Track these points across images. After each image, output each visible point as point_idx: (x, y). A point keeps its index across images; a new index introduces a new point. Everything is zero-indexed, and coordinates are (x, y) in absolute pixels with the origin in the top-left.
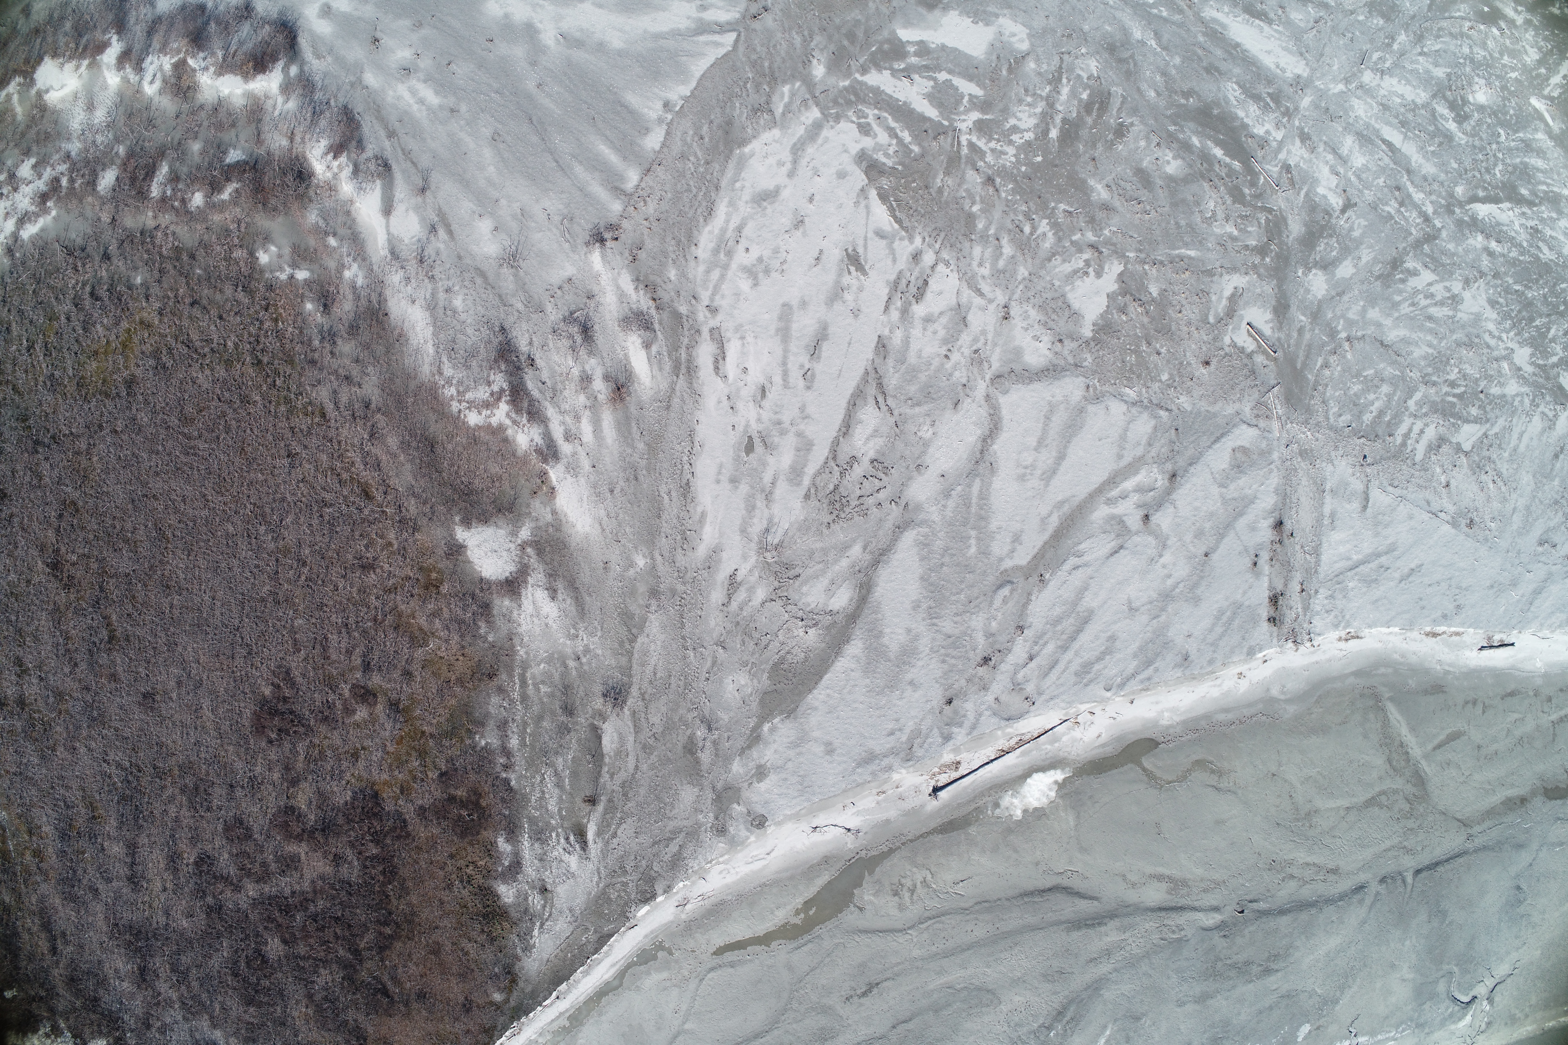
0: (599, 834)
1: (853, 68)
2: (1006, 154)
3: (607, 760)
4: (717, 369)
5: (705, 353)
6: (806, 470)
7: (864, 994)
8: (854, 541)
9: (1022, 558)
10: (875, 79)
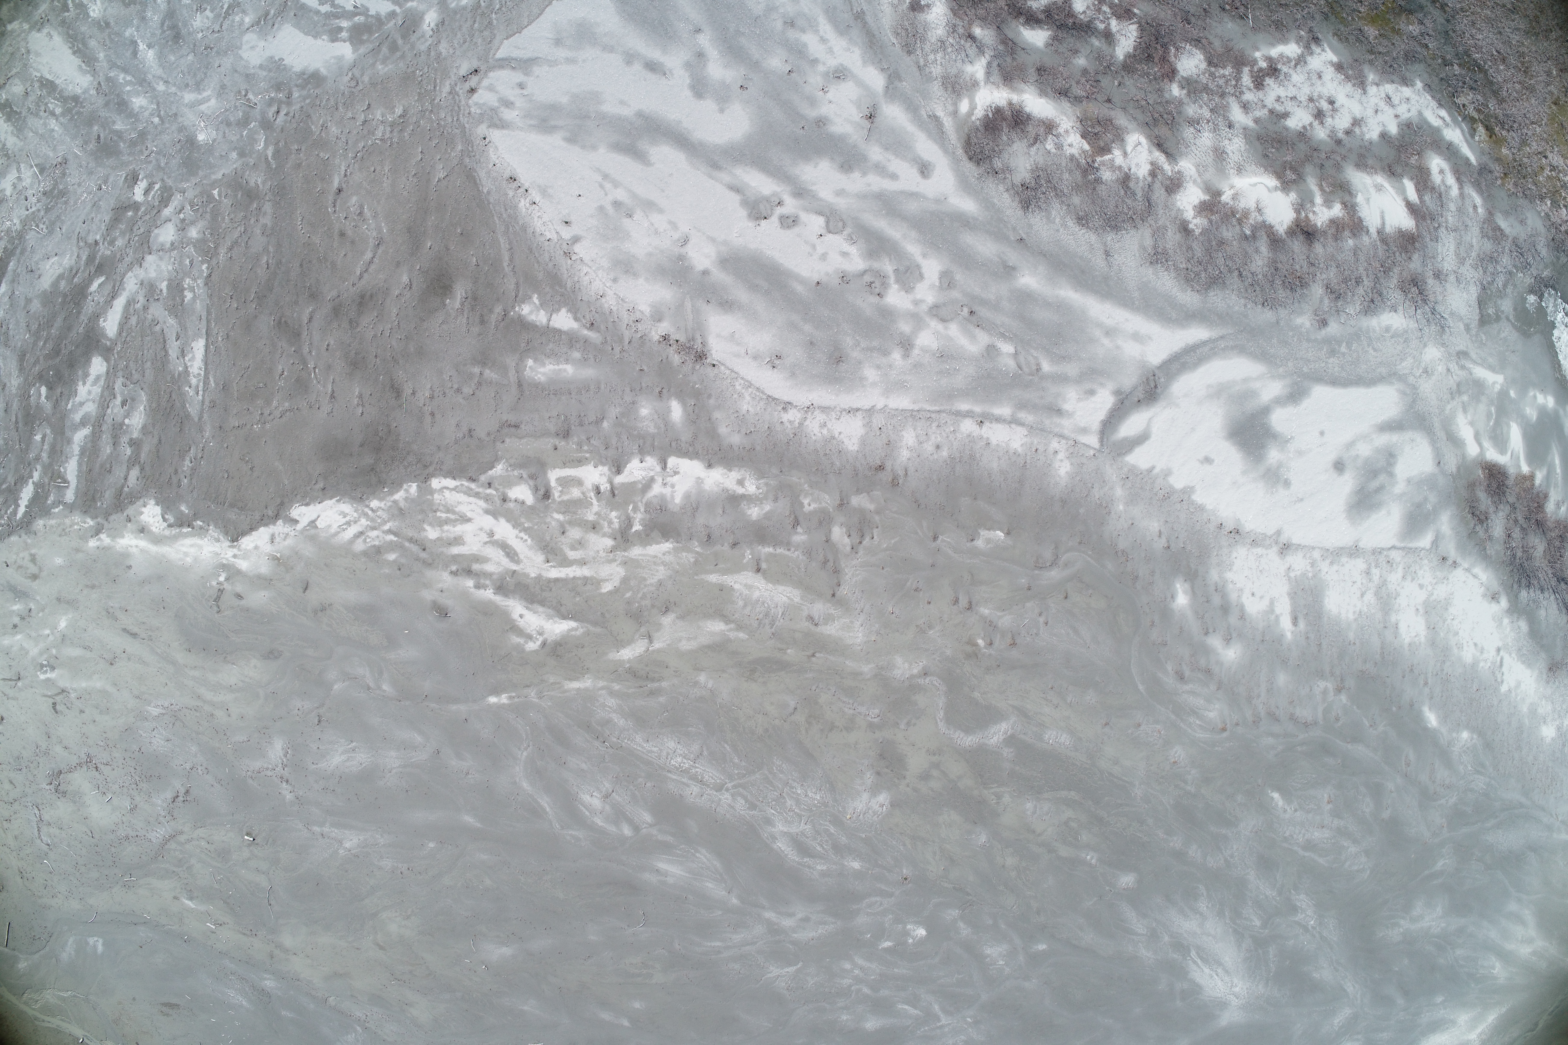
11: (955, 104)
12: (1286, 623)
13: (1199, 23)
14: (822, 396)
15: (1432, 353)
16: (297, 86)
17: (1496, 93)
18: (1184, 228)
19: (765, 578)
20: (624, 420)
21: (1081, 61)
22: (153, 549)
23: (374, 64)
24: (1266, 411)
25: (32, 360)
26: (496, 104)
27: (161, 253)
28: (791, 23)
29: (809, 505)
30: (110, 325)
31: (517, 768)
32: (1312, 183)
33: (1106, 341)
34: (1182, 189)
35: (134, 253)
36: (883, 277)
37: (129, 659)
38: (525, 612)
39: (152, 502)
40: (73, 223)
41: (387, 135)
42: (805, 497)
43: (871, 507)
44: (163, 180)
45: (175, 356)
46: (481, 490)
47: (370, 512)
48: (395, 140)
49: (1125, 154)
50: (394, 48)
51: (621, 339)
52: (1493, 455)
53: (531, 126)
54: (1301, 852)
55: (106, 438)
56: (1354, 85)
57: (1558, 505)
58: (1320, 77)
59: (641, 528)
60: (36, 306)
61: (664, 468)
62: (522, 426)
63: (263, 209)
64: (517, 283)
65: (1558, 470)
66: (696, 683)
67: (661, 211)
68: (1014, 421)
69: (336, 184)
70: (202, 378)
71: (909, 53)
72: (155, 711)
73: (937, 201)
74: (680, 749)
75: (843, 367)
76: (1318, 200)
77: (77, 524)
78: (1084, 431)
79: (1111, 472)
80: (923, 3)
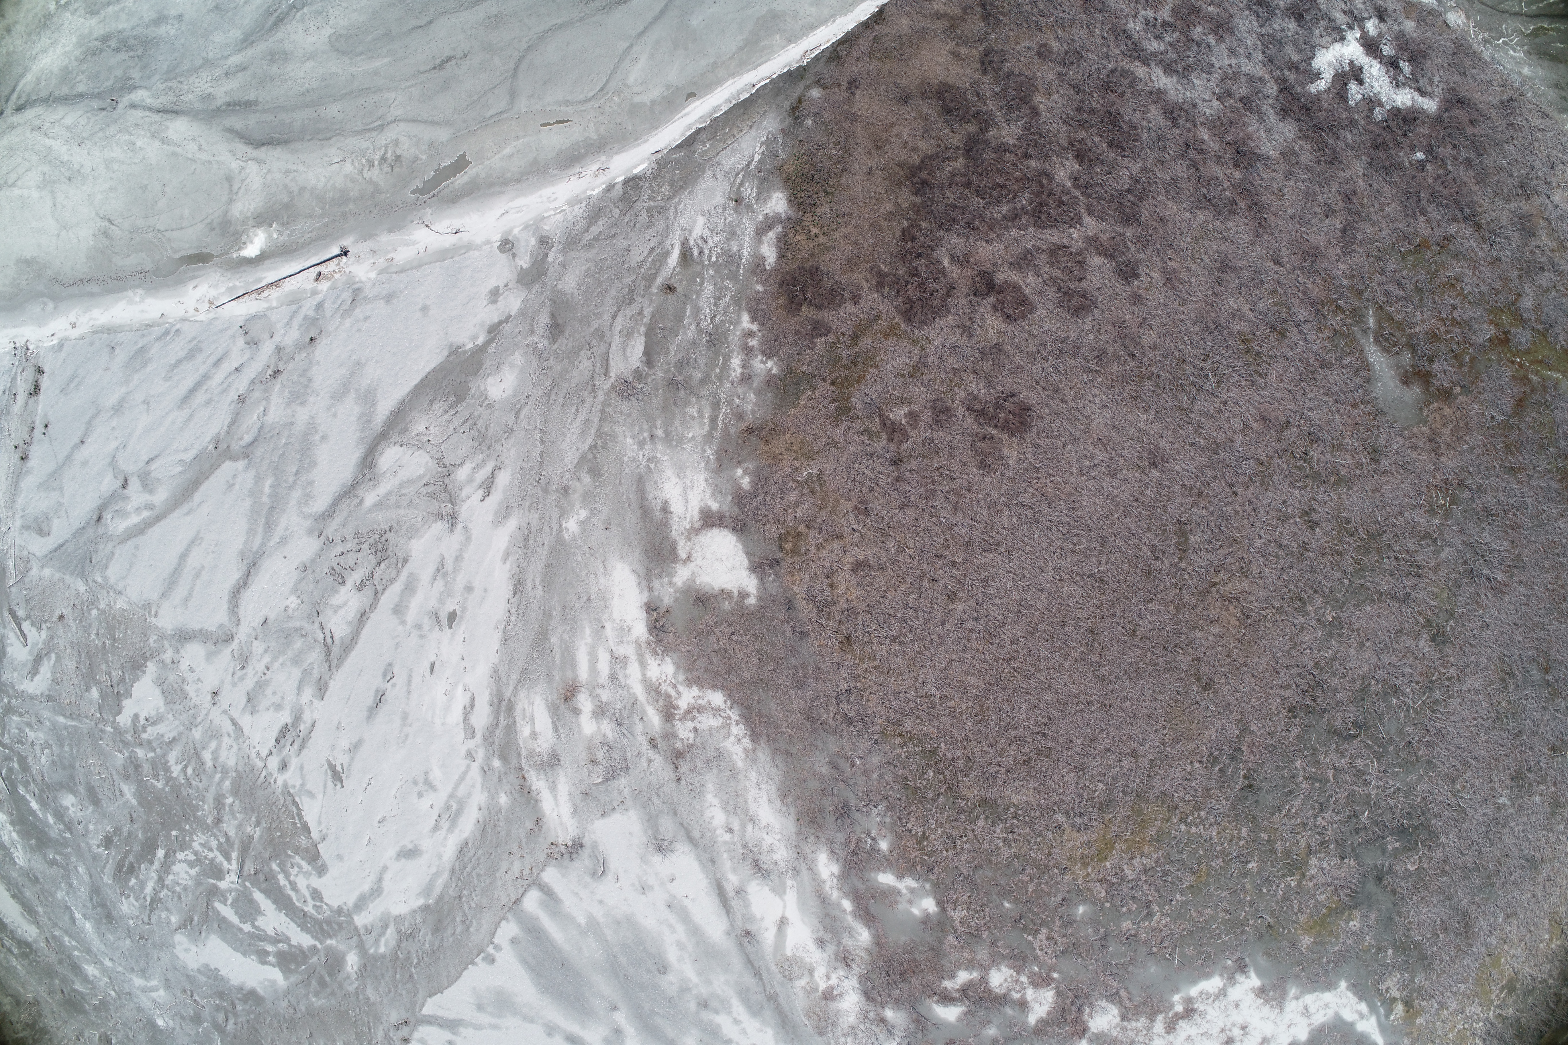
0: (667, 254)
1: (322, 954)
2: (200, 844)
3: (643, 329)
4: (473, 700)
5: (482, 717)
6: (403, 587)
7: (449, 59)
8: (370, 510)
9: (228, 467)
10: (305, 940)
21: (992, 1032)
28: (704, 1005)
71: (821, 1034)
80: (835, 992)
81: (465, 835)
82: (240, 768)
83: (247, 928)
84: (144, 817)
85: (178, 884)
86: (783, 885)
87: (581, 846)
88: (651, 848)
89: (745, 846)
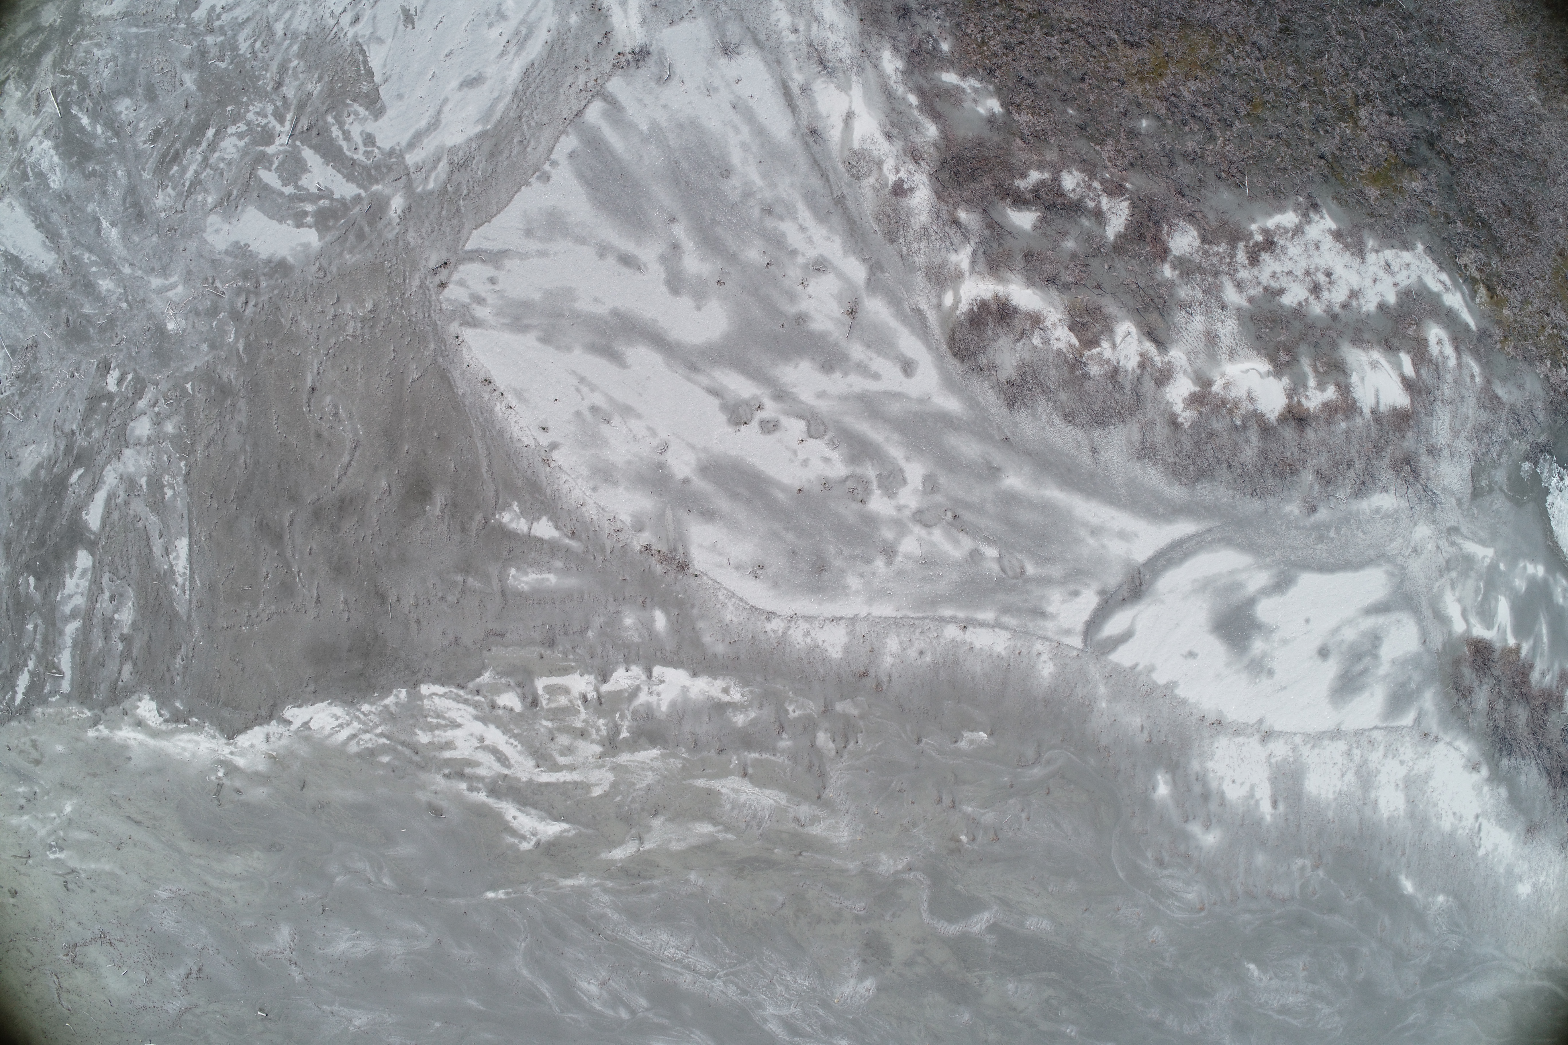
11: (939, 297)
12: (1266, 807)
13: (1194, 194)
14: (805, 605)
15: (1423, 531)
16: (264, 275)
17: (1499, 249)
18: (1173, 422)
19: (752, 783)
20: (609, 630)
21: (1070, 244)
22: (152, 742)
23: (341, 254)
24: (1251, 602)
25: (18, 549)
26: (468, 300)
27: (138, 447)
28: (768, 210)
29: (793, 711)
30: (93, 517)
31: (517, 958)
32: (1306, 364)
33: (1091, 541)
34: (1172, 381)
35: (112, 446)
36: (865, 483)
37: (135, 845)
38: (518, 814)
39: (147, 697)
40: (47, 411)
41: (359, 332)
42: (790, 703)
43: (856, 712)
44: (135, 370)
45: (159, 554)
46: (469, 697)
47: (362, 716)
48: (367, 336)
49: (1114, 346)
50: (361, 236)
51: (603, 549)
52: (1479, 631)
53: (503, 324)
54: (1276, 1016)
55: (97, 632)
56: (1352, 254)
57: (1543, 675)
58: (1318, 248)
59: (628, 735)
60: (17, 494)
61: (650, 676)
62: (508, 635)
63: (238, 406)
64: (496, 491)
65: (1545, 640)
66: (687, 881)
67: (639, 416)
68: (998, 625)
69: (309, 382)
70: (188, 577)
71: (892, 241)
72: (164, 895)
73: (920, 401)
74: (673, 941)
75: (826, 576)
76: (1312, 383)
77: (75, 714)
78: (1068, 632)
79: (1094, 671)
80: (905, 186)
81: (532, 57)
82: (311, 31)
83: (289, 190)
84: (201, 100)
85: (223, 160)
86: (849, 81)
87: (649, 53)
88: (718, 51)
89: (810, 45)
